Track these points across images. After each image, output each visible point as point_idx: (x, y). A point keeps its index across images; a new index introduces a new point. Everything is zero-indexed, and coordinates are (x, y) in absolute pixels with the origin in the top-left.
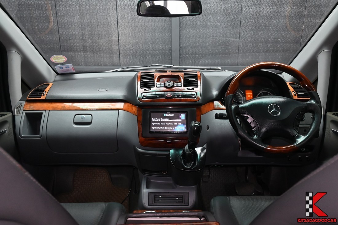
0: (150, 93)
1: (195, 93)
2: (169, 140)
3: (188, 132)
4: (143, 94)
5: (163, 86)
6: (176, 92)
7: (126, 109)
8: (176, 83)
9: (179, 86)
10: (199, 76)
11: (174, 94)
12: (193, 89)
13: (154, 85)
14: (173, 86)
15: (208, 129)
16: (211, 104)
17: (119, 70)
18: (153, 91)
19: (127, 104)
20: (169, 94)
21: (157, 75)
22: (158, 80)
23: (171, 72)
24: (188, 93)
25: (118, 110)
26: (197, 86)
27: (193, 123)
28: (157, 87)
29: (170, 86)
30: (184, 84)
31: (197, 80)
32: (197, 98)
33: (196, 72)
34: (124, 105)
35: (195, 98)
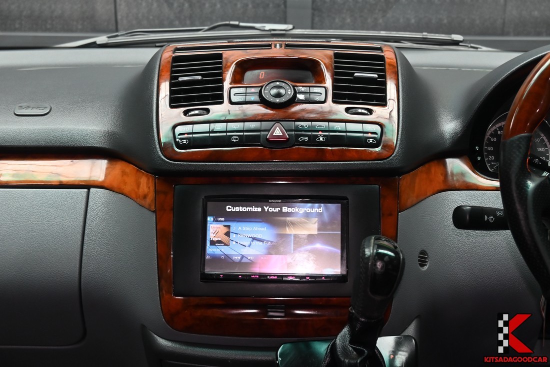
0: (205, 127)
1: (377, 129)
2: (276, 305)
3: (351, 280)
4: (179, 130)
5: (255, 98)
6: (305, 124)
7: (115, 184)
8: (303, 89)
9: (317, 98)
10: (390, 65)
11: (297, 129)
12: (370, 112)
13: (221, 97)
14: (293, 101)
15: (422, 266)
16: (435, 168)
17: (102, 39)
18: (218, 118)
19: (119, 166)
20: (278, 132)
21: (233, 57)
22: (238, 77)
23: (287, 46)
24: (351, 127)
25: (87, 186)
26: (382, 101)
27: (369, 246)
28: (231, 103)
29: (283, 99)
30: (333, 94)
31: (384, 77)
32: (384, 147)
33: (380, 49)
34: (107, 169)
35: (376, 146)
